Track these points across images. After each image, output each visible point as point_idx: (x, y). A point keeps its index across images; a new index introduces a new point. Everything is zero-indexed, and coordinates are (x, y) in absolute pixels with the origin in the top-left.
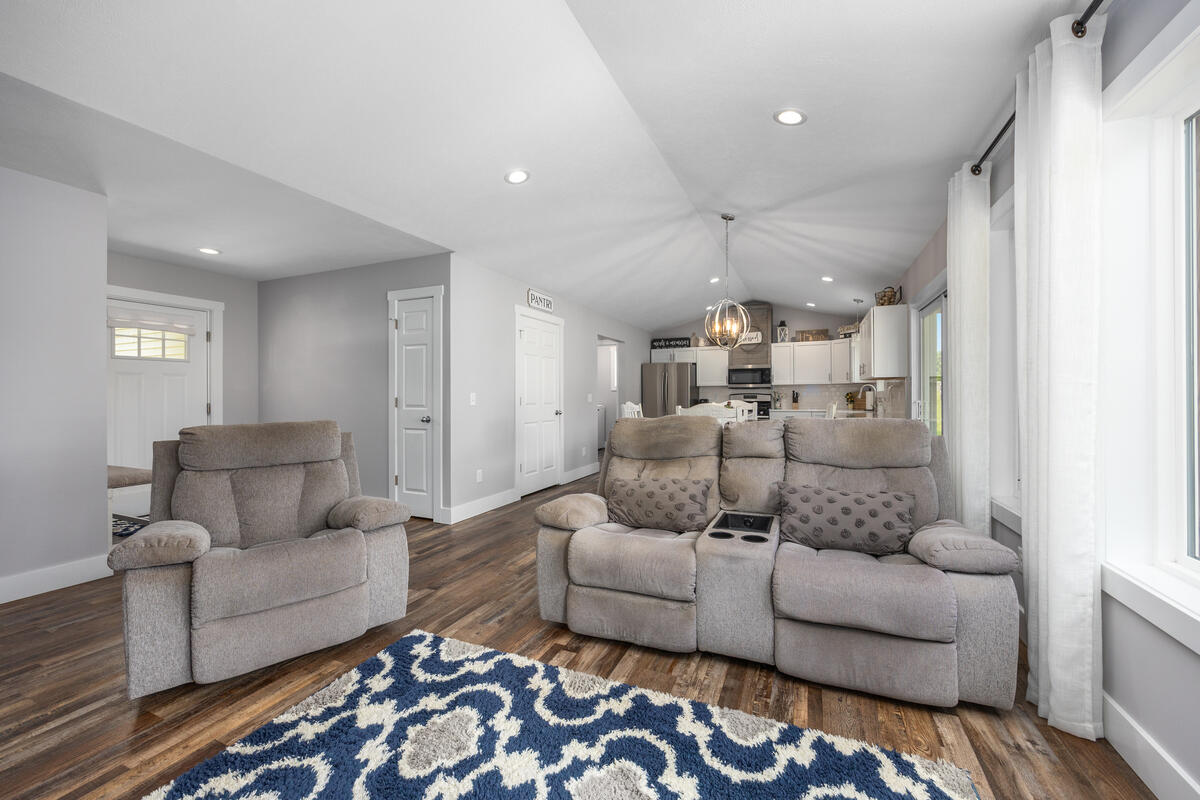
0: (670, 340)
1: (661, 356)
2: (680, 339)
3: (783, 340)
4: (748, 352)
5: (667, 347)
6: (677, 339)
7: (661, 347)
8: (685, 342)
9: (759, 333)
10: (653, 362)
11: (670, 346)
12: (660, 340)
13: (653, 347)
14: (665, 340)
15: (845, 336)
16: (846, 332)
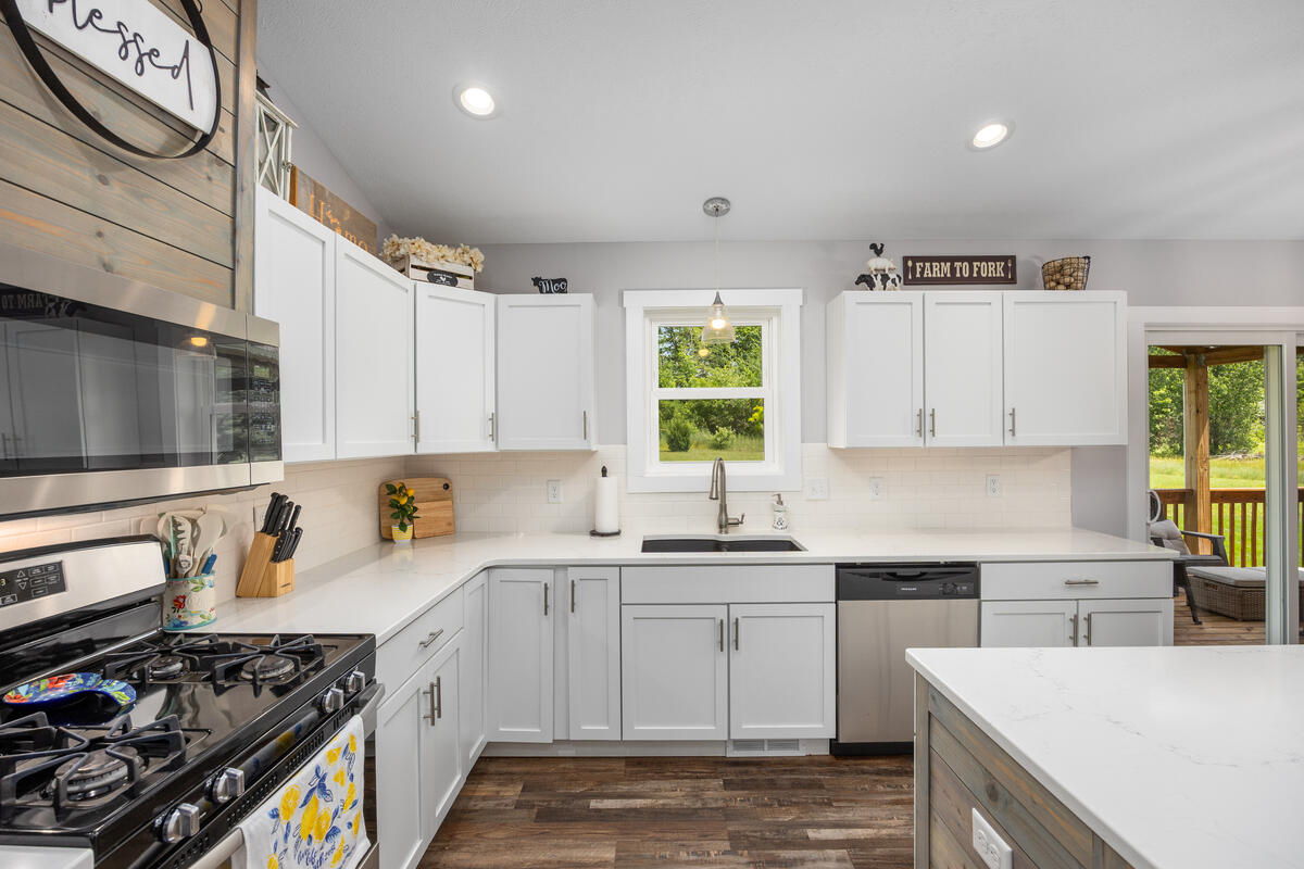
9: (200, 54)
15: (434, 276)
16: (437, 266)
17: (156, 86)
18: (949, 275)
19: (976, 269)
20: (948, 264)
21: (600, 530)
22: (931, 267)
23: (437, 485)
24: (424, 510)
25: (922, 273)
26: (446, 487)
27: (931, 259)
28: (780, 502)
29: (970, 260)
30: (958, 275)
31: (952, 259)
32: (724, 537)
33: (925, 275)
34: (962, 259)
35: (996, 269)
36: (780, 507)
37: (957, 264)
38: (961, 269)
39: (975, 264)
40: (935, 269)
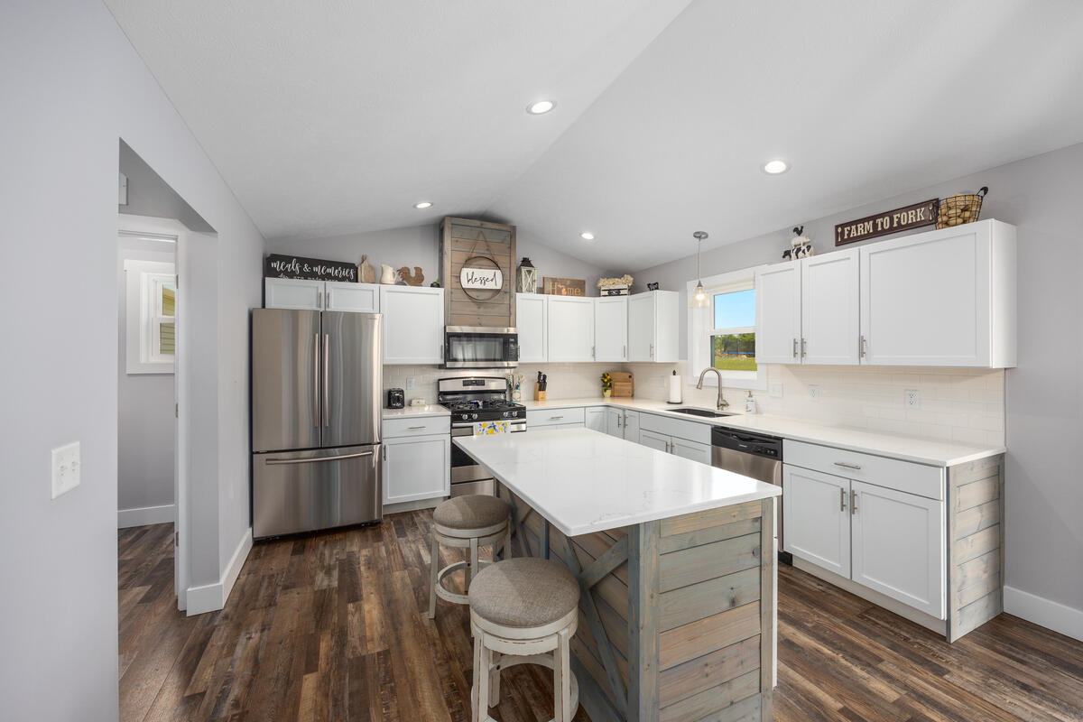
0: (313, 262)
1: (291, 294)
2: (336, 264)
3: (530, 291)
4: (479, 303)
5: (305, 276)
6: (329, 264)
7: (291, 275)
8: (348, 272)
9: (498, 273)
10: (270, 304)
11: (313, 275)
12: (288, 259)
13: (269, 271)
14: (301, 261)
15: (610, 293)
16: (611, 288)
17: (490, 285)
18: (871, 231)
19: (896, 220)
20: (871, 222)
21: (672, 401)
22: (857, 228)
23: (627, 375)
24: (618, 386)
25: (849, 235)
26: (630, 377)
27: (856, 222)
28: (750, 396)
29: (890, 214)
30: (880, 229)
31: (874, 218)
32: (720, 412)
33: (852, 236)
34: (882, 215)
35: (916, 215)
36: (750, 399)
37: (879, 221)
38: (882, 223)
39: (895, 216)
40: (859, 229)
